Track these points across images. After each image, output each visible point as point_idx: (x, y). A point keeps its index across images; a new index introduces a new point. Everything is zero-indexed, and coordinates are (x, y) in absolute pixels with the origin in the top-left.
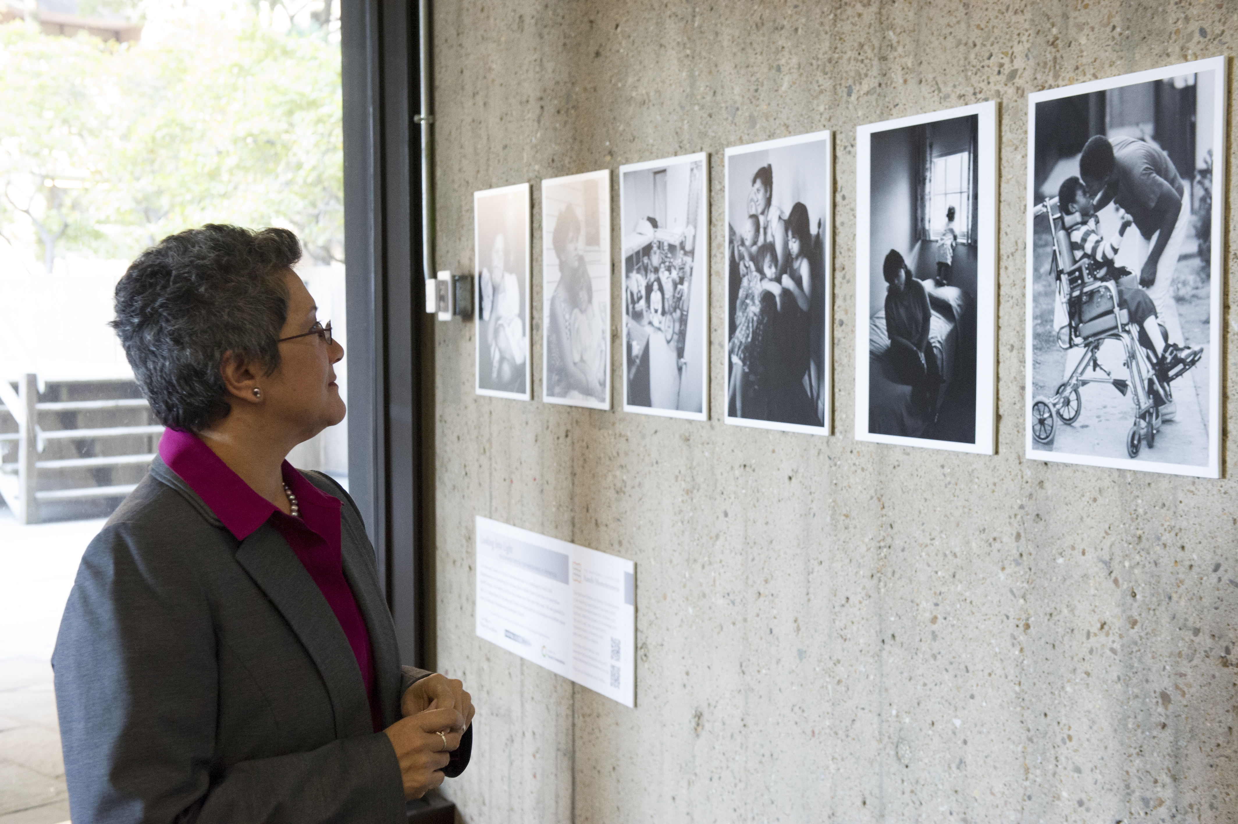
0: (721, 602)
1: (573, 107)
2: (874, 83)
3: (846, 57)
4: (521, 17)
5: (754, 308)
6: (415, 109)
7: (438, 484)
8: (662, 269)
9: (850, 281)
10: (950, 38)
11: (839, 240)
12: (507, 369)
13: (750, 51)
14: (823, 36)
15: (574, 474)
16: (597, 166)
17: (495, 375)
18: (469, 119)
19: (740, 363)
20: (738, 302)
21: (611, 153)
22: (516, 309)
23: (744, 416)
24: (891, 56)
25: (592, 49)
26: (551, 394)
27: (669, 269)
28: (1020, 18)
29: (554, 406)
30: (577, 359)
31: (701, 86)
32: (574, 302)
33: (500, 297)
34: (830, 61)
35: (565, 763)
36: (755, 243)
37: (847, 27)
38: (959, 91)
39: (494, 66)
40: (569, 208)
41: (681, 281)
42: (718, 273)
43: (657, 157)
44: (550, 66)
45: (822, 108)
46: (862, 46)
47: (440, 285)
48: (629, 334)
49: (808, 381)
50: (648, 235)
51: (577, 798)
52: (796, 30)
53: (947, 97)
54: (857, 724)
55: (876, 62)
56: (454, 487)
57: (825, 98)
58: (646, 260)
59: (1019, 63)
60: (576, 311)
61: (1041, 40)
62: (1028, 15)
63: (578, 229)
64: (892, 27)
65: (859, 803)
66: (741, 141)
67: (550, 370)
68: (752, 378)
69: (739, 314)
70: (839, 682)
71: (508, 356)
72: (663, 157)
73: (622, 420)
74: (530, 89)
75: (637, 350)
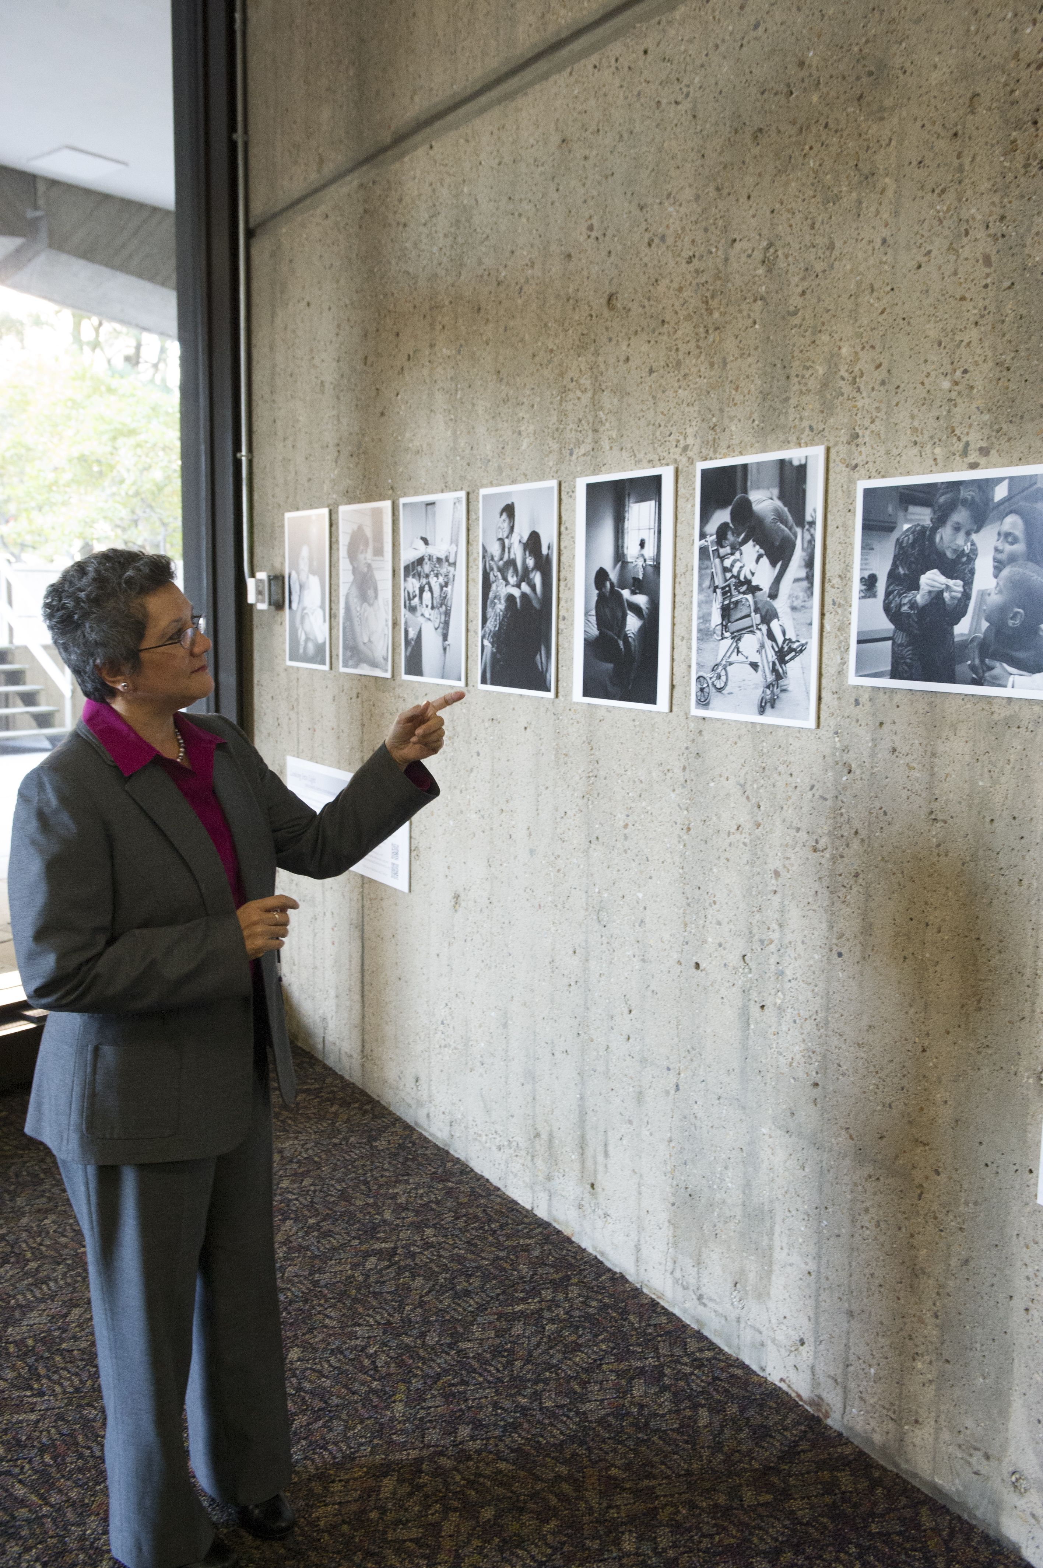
0: (474, 816)
1: (364, 453)
2: (589, 448)
3: (569, 428)
4: (322, 382)
5: (501, 606)
6: (237, 448)
7: (256, 732)
8: (432, 575)
9: (571, 588)
10: (643, 420)
11: (563, 558)
12: (311, 648)
13: (498, 418)
14: (552, 412)
15: (363, 725)
16: (382, 498)
17: (301, 651)
18: (280, 458)
19: (490, 645)
20: (489, 602)
21: (392, 488)
22: (318, 602)
23: (493, 684)
24: (601, 430)
25: (379, 410)
26: (345, 665)
27: (437, 576)
28: (691, 409)
29: (348, 674)
30: (366, 640)
31: (462, 443)
32: (364, 598)
33: (306, 592)
34: (557, 430)
35: (357, 934)
36: (501, 559)
37: (570, 407)
38: (649, 457)
39: (301, 418)
40: (360, 528)
41: (446, 584)
42: (474, 580)
43: (428, 493)
44: (345, 421)
45: (551, 464)
46: (580, 420)
47: (259, 582)
48: (406, 623)
49: (540, 659)
50: (421, 550)
51: (366, 957)
52: (533, 406)
53: (640, 461)
54: (571, 899)
55: (590, 433)
56: (269, 735)
57: (554, 457)
58: (419, 568)
59: (690, 441)
60: (365, 605)
61: (705, 425)
62: (697, 408)
63: (366, 544)
64: (601, 408)
65: (571, 952)
66: (491, 484)
67: (345, 648)
68: (498, 656)
69: (489, 610)
70: (559, 871)
71: (311, 637)
72: (432, 493)
73: (401, 685)
74: (329, 437)
75: (412, 634)
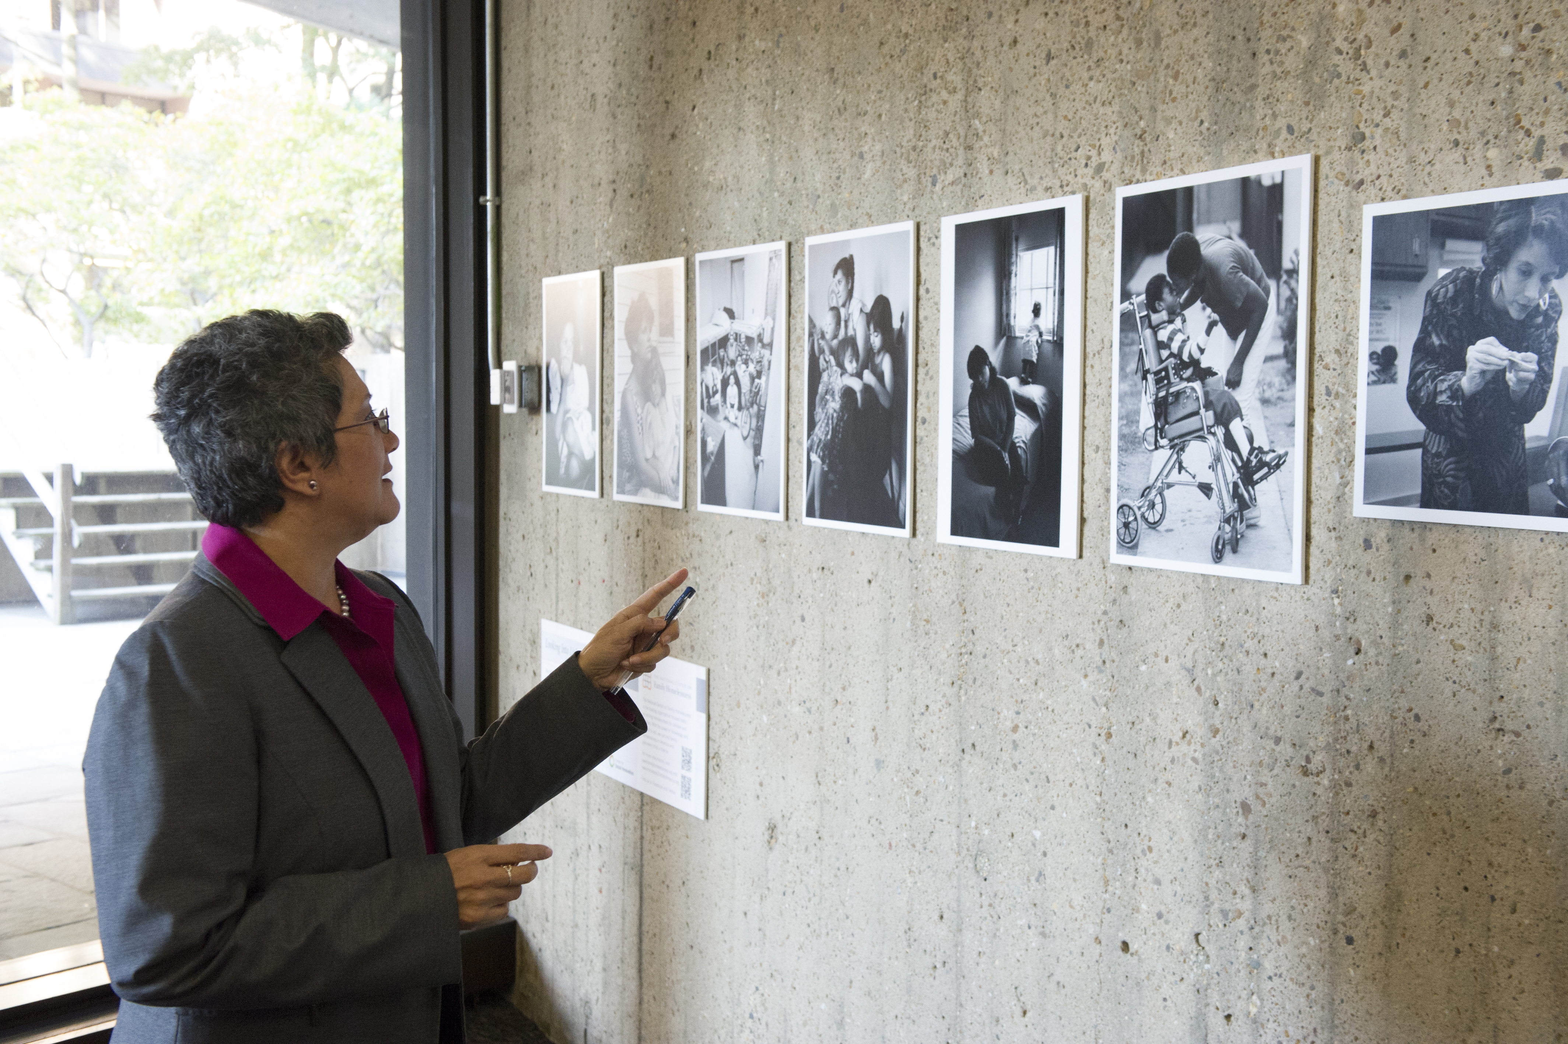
0: (796, 710)
1: (648, 191)
2: (959, 172)
3: (931, 145)
4: (593, 95)
5: (834, 405)
6: (480, 190)
7: (501, 585)
8: (739, 362)
9: (933, 377)
10: (1037, 129)
11: (922, 334)
12: (575, 464)
13: (831, 136)
14: (907, 123)
15: (645, 576)
16: (671, 254)
17: (562, 471)
18: (537, 202)
19: (819, 461)
20: (818, 398)
21: (686, 240)
22: (585, 402)
23: (823, 516)
24: (977, 146)
25: (668, 132)
26: (621, 491)
27: (746, 363)
28: (1108, 110)
29: (624, 504)
30: (649, 455)
31: (781, 172)
32: (647, 396)
33: (569, 389)
34: (914, 148)
35: (633, 878)
36: (835, 336)
37: (932, 115)
38: (1046, 183)
39: (565, 146)
40: (642, 297)
41: (759, 375)
42: (796, 367)
43: (735, 246)
44: (623, 147)
45: (905, 198)
46: (947, 134)
47: (505, 375)
48: (703, 429)
49: (890, 480)
50: (725, 326)
51: (645, 914)
52: (880, 116)
53: (1033, 189)
54: (936, 836)
55: (961, 151)
56: (519, 588)
57: (909, 188)
58: (722, 352)
59: (1106, 156)
60: (649, 404)
61: (1128, 133)
62: (1116, 108)
63: (651, 319)
64: (977, 115)
65: (936, 917)
66: (822, 230)
67: (620, 466)
68: (831, 477)
69: (819, 410)
70: (918, 793)
71: (576, 451)
72: (741, 245)
73: (697, 519)
74: (602, 171)
75: (712, 446)
